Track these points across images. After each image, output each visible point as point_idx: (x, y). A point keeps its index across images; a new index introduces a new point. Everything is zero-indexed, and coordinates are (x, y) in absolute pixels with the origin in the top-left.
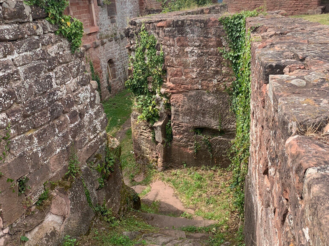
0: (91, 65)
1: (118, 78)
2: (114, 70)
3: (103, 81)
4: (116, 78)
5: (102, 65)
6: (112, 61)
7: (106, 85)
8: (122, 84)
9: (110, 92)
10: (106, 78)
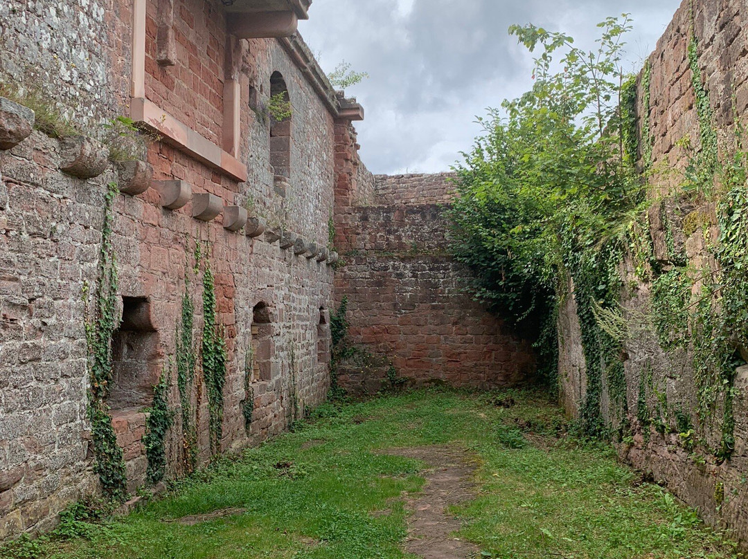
0: (208, 287)
1: (273, 381)
2: (267, 350)
3: (234, 371)
4: (269, 378)
5: (239, 309)
6: (266, 312)
7: (240, 393)
8: (281, 409)
9: (247, 428)
10: (242, 363)
